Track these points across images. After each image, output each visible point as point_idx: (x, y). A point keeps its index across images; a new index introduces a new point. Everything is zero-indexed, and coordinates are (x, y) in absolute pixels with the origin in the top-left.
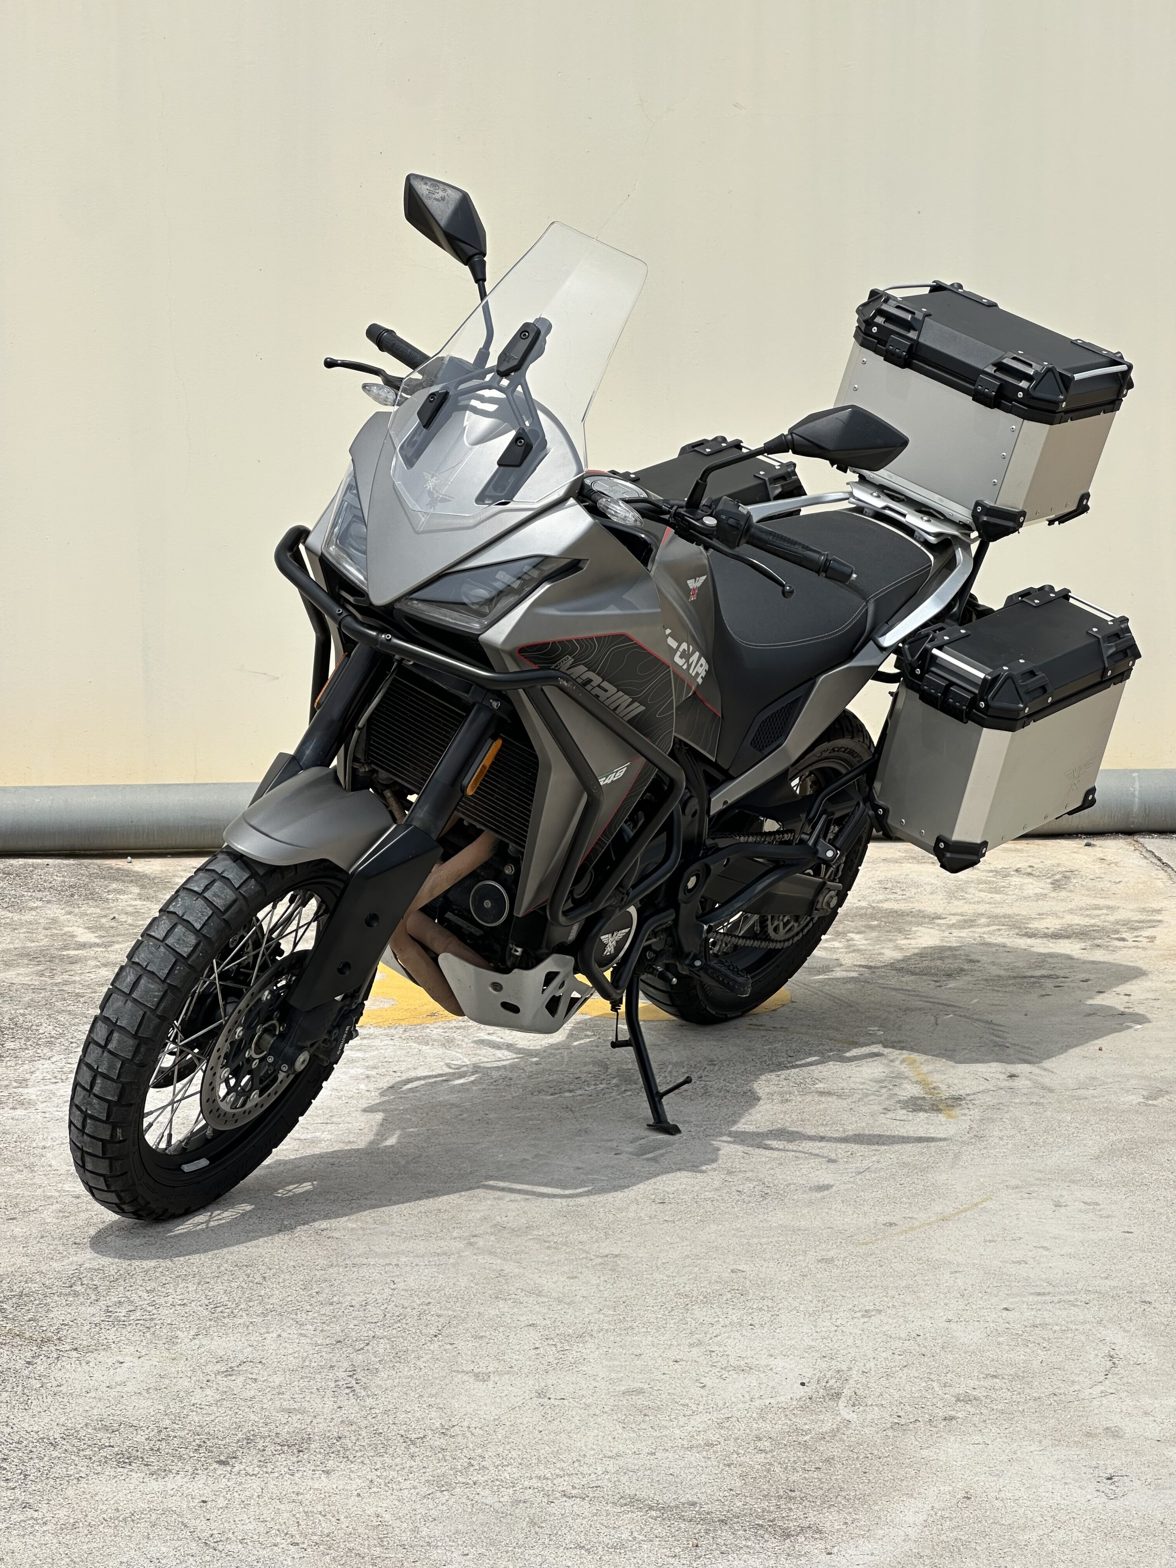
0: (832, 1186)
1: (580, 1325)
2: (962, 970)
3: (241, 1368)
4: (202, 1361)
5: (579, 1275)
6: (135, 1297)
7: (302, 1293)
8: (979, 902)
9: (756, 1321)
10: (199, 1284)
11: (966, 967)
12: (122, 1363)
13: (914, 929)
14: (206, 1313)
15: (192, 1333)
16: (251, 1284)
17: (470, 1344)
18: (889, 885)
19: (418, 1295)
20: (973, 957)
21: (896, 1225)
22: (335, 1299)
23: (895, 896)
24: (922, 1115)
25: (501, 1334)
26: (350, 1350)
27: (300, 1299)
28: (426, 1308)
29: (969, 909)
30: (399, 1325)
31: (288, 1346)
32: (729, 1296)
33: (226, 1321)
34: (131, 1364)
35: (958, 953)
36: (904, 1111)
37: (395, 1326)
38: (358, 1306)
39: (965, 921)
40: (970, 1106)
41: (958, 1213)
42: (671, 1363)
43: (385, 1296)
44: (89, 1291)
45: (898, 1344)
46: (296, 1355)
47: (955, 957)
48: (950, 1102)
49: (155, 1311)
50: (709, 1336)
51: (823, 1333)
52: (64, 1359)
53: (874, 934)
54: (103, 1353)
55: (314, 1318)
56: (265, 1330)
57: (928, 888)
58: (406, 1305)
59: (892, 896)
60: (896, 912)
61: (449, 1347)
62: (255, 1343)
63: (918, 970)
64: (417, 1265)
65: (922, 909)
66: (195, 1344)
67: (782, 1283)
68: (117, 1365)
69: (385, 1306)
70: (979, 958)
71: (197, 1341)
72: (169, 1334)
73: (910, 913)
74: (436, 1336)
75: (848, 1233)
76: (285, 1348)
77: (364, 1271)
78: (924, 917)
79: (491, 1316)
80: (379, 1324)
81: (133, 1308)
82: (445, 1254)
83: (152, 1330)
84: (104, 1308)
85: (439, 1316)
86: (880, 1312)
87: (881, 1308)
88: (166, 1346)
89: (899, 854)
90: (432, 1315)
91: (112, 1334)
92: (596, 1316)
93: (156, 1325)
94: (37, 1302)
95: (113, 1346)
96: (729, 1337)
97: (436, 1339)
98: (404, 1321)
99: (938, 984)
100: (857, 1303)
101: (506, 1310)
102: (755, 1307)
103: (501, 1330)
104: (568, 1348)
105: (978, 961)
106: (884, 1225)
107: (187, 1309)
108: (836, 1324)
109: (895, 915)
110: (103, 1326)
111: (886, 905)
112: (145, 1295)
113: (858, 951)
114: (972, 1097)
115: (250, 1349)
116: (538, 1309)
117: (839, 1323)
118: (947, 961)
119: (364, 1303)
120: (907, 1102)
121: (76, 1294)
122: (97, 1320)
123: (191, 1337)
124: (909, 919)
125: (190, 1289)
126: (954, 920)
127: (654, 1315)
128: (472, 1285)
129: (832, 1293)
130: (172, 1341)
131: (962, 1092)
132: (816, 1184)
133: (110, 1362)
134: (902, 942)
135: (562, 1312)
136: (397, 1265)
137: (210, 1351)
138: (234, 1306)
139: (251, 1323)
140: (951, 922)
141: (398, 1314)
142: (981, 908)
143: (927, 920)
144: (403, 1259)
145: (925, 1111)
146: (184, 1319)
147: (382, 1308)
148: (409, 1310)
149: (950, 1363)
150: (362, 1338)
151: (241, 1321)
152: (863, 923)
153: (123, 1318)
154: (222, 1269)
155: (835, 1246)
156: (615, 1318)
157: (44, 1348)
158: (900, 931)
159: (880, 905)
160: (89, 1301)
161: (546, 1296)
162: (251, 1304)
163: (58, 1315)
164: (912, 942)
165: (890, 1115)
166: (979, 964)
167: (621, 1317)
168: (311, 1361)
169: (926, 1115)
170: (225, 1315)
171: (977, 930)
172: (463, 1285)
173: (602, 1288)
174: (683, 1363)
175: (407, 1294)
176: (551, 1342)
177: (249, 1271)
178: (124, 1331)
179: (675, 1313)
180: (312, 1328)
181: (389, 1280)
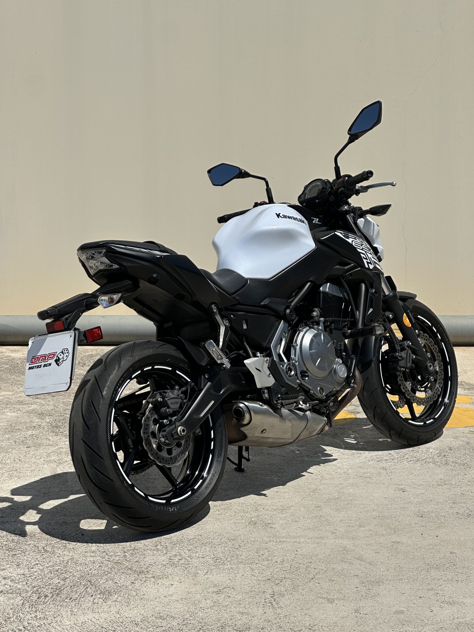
1: (378, 577)
3: (224, 590)
4: (207, 586)
5: (380, 551)
6: (183, 553)
7: (256, 554)
9: (459, 579)
10: (211, 547)
12: (172, 585)
14: (212, 562)
15: (205, 572)
16: (234, 549)
17: (327, 584)
19: (306, 558)
22: (270, 558)
25: (342, 580)
26: (273, 584)
27: (254, 558)
28: (309, 564)
30: (296, 572)
32: (448, 565)
33: (220, 566)
34: (176, 586)
38: (279, 562)
42: (418, 598)
43: (292, 558)
44: (163, 549)
46: (249, 585)
49: (190, 560)
50: (437, 585)
52: (148, 582)
54: (165, 579)
55: (259, 567)
56: (237, 572)
58: (301, 562)
61: (317, 585)
62: (232, 578)
64: (308, 543)
66: (206, 577)
68: (170, 586)
69: (291, 563)
71: (206, 576)
72: (195, 572)
76: (245, 581)
77: (284, 545)
79: (338, 570)
80: (287, 572)
81: (181, 558)
82: (321, 538)
83: (188, 569)
84: (169, 557)
85: (315, 569)
88: (193, 578)
90: (312, 568)
91: (170, 570)
92: (386, 572)
93: (190, 566)
94: (140, 553)
95: (170, 576)
96: (446, 586)
97: (312, 580)
98: (299, 571)
101: (345, 567)
102: (459, 571)
103: (342, 577)
104: (371, 588)
107: (204, 560)
110: (167, 566)
112: (187, 552)
115: (229, 581)
116: (360, 568)
119: (282, 561)
121: (158, 550)
122: (165, 563)
123: (204, 574)
125: (207, 550)
127: (412, 574)
128: (332, 554)
130: (196, 575)
133: (167, 584)
135: (371, 570)
136: (299, 542)
137: (211, 582)
138: (225, 559)
139: (231, 568)
141: (296, 567)
144: (302, 540)
146: (202, 564)
148: (302, 565)
150: (279, 578)
151: (227, 567)
153: (176, 563)
154: (222, 541)
156: (394, 574)
157: (140, 576)
160: (163, 554)
161: (364, 561)
162: (232, 559)
163: (149, 559)
167: (397, 574)
168: (255, 588)
170: (221, 563)
172: (327, 554)
173: (390, 558)
174: (424, 599)
175: (302, 557)
176: (364, 585)
177: (233, 543)
178: (175, 569)
179: (422, 573)
180: (258, 572)
181: (295, 550)
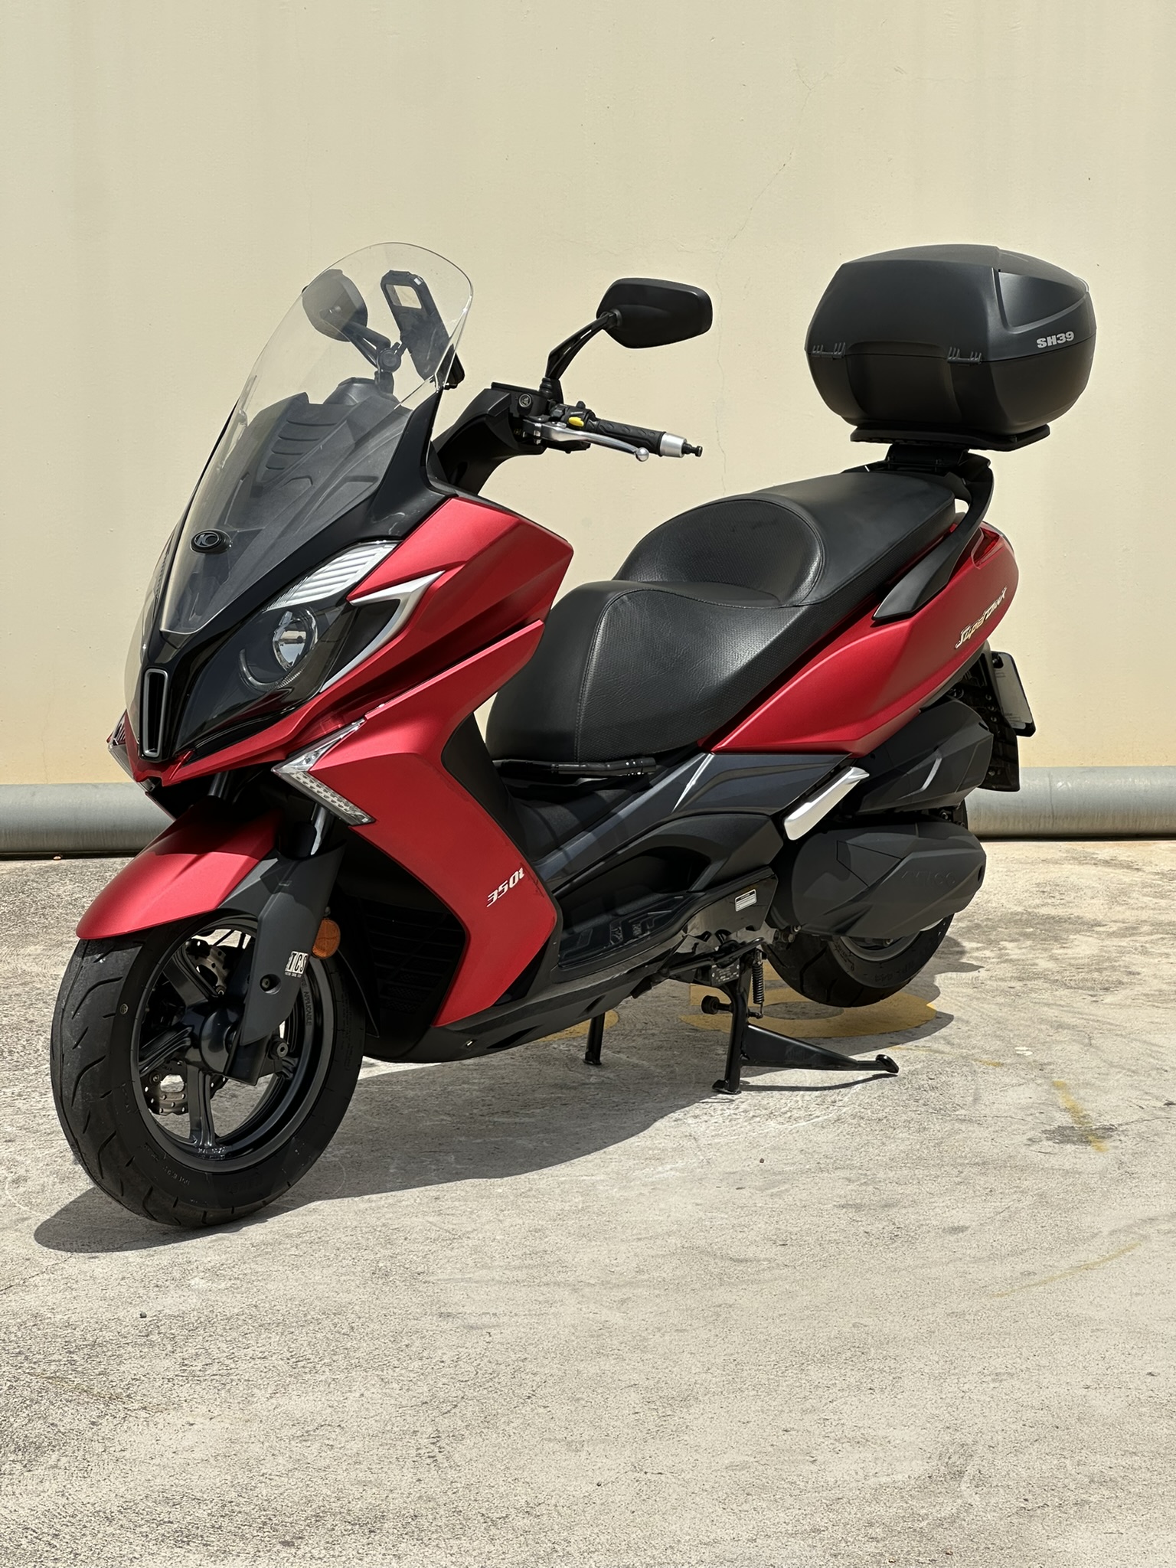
0: (967, 1228)
1: (685, 1387)
2: (1121, 983)
3: (317, 1432)
4: (276, 1425)
5: (689, 1328)
6: (213, 1349)
7: (391, 1345)
8: (1142, 908)
9: (876, 1385)
10: (282, 1334)
11: (1125, 979)
12: (192, 1425)
13: (1071, 937)
14: (286, 1368)
15: (270, 1391)
16: (338, 1335)
17: (566, 1407)
18: (1047, 889)
19: (514, 1350)
20: (1133, 969)
21: (1035, 1274)
22: (426, 1353)
23: (1053, 900)
24: (1070, 1148)
25: (599, 1396)
26: (436, 1413)
27: (387, 1353)
28: (521, 1364)
29: (1130, 916)
30: (490, 1384)
31: (370, 1407)
32: (849, 1354)
33: (308, 1376)
34: (201, 1426)
35: (1117, 964)
36: (1050, 1143)
37: (487, 1385)
38: (448, 1362)
39: (1127, 928)
40: (1122, 1138)
41: (1103, 1261)
42: (781, 1433)
43: (478, 1350)
44: (166, 1341)
45: (1030, 1414)
46: (378, 1418)
47: (1114, 969)
48: (1100, 1133)
49: (233, 1365)
50: (824, 1401)
51: (948, 1400)
52: (131, 1419)
53: (1029, 943)
54: (173, 1413)
55: (401, 1375)
56: (347, 1389)
57: (1089, 893)
58: (501, 1361)
59: (1050, 901)
60: (1053, 918)
61: (541, 1410)
62: (336, 1404)
63: (1072, 983)
64: (516, 1315)
65: (1081, 915)
66: (272, 1404)
67: (907, 1341)
68: (187, 1427)
69: (478, 1361)
70: (1139, 970)
71: (273, 1401)
72: (246, 1391)
73: (1068, 920)
74: (529, 1398)
75: (982, 1284)
76: (367, 1409)
77: (459, 1321)
78: (1083, 923)
79: (590, 1375)
80: (469, 1383)
81: (210, 1361)
82: (547, 1302)
83: (228, 1386)
84: (179, 1360)
85: (535, 1374)
86: (1012, 1375)
87: (1014, 1370)
88: (241, 1406)
89: (1060, 854)
90: (528, 1373)
91: (184, 1391)
92: (704, 1376)
93: (232, 1380)
94: (110, 1353)
95: (185, 1404)
96: (846, 1403)
97: (529, 1401)
98: (496, 1380)
99: (1094, 999)
100: (987, 1365)
101: (607, 1367)
102: (876, 1367)
103: (599, 1391)
104: (670, 1413)
105: (1139, 974)
106: (1021, 1273)
107: (267, 1363)
108: (964, 1389)
109: (1052, 921)
110: (176, 1382)
111: (1044, 911)
112: (224, 1347)
113: (1011, 961)
114: (1124, 1127)
115: (330, 1410)
116: (642, 1368)
117: (965, 1388)
118: (1105, 973)
119: (455, 1358)
120: (1054, 1132)
121: (152, 1345)
122: (170, 1374)
123: (268, 1395)
124: (1066, 926)
125: (272, 1340)
126: (1114, 927)
127: (765, 1376)
128: (573, 1338)
129: (962, 1353)
130: (248, 1399)
131: (1115, 1122)
132: (951, 1225)
133: (180, 1423)
134: (1057, 951)
135: (667, 1371)
136: (495, 1314)
137: (287, 1414)
138: (317, 1360)
139: (334, 1380)
140: (1111, 930)
141: (490, 1371)
142: (1144, 915)
143: (1086, 927)
144: (502, 1308)
145: (1074, 1143)
146: (263, 1374)
147: (475, 1364)
148: (503, 1366)
149: (1085, 1437)
150: (451, 1399)
151: (323, 1378)
152: (1018, 930)
153: (198, 1373)
154: (309, 1317)
155: (967, 1298)
156: (724, 1379)
157: (112, 1407)
158: (1056, 939)
159: (1036, 911)
160: (165, 1352)
161: (651, 1353)
162: (335, 1358)
163: (131, 1368)
164: (1069, 951)
165: (1035, 1147)
166: (1139, 977)
167: (730, 1378)
168: (393, 1425)
169: (1073, 1147)
170: (307, 1370)
171: (1138, 938)
172: (563, 1338)
173: (711, 1344)
174: (794, 1433)
175: (502, 1348)
176: (653, 1406)
177: (336, 1320)
178: (198, 1387)
179: (789, 1373)
180: (398, 1387)
181: (484, 1332)
